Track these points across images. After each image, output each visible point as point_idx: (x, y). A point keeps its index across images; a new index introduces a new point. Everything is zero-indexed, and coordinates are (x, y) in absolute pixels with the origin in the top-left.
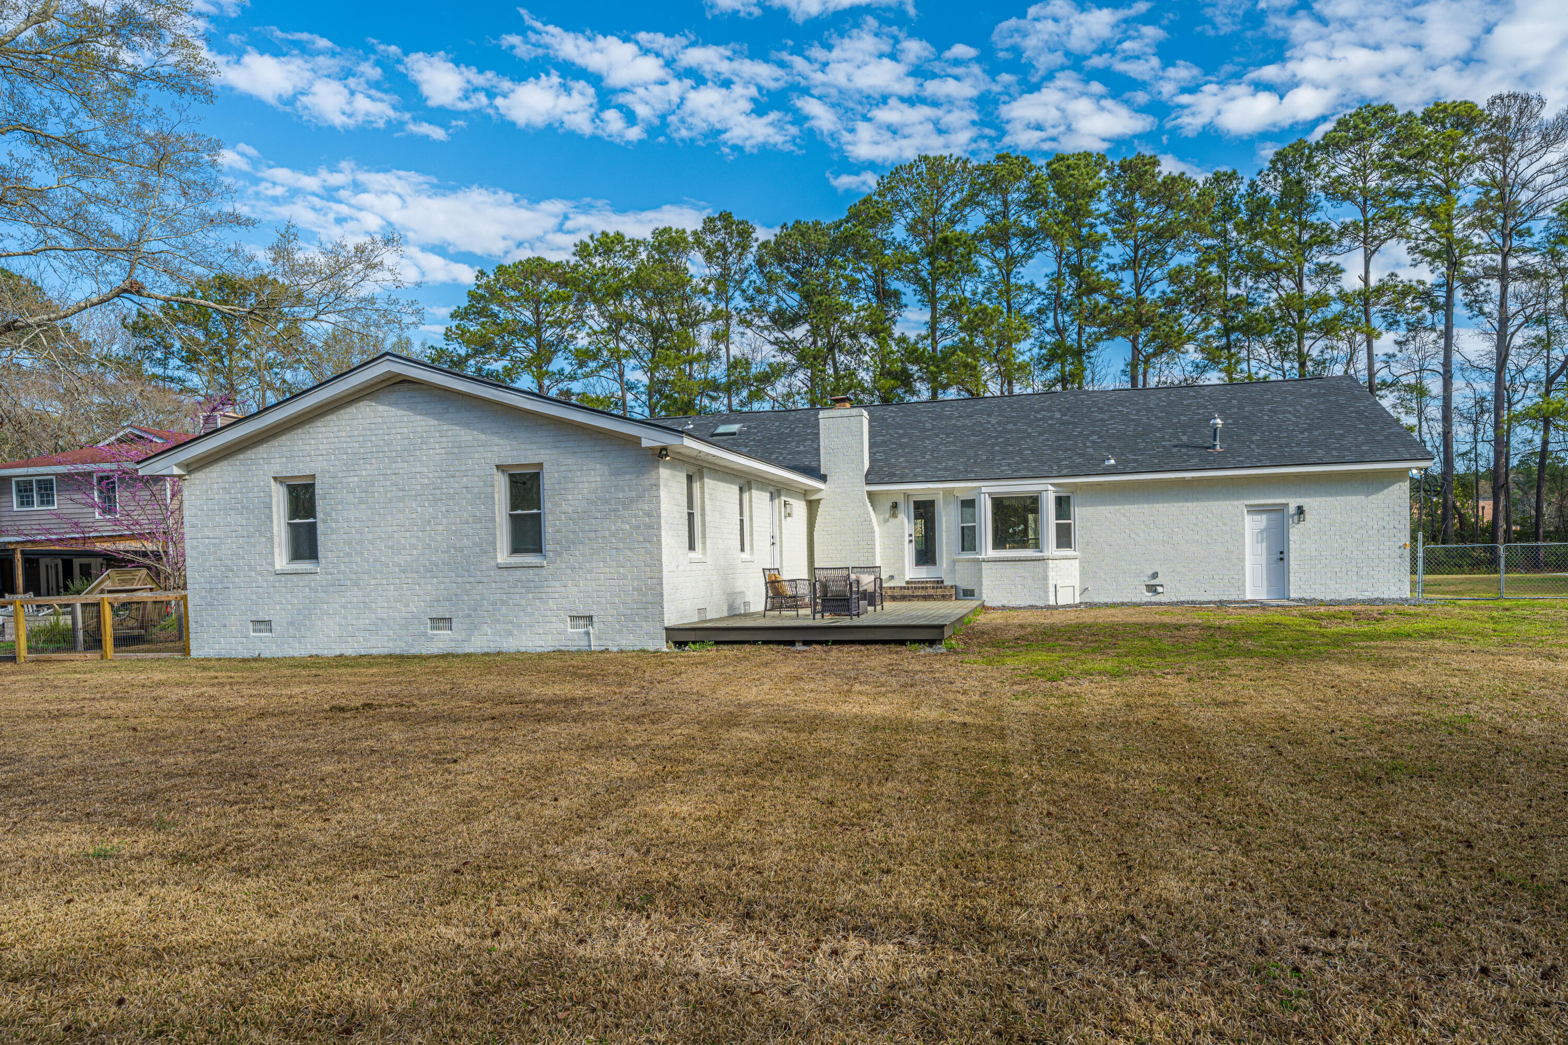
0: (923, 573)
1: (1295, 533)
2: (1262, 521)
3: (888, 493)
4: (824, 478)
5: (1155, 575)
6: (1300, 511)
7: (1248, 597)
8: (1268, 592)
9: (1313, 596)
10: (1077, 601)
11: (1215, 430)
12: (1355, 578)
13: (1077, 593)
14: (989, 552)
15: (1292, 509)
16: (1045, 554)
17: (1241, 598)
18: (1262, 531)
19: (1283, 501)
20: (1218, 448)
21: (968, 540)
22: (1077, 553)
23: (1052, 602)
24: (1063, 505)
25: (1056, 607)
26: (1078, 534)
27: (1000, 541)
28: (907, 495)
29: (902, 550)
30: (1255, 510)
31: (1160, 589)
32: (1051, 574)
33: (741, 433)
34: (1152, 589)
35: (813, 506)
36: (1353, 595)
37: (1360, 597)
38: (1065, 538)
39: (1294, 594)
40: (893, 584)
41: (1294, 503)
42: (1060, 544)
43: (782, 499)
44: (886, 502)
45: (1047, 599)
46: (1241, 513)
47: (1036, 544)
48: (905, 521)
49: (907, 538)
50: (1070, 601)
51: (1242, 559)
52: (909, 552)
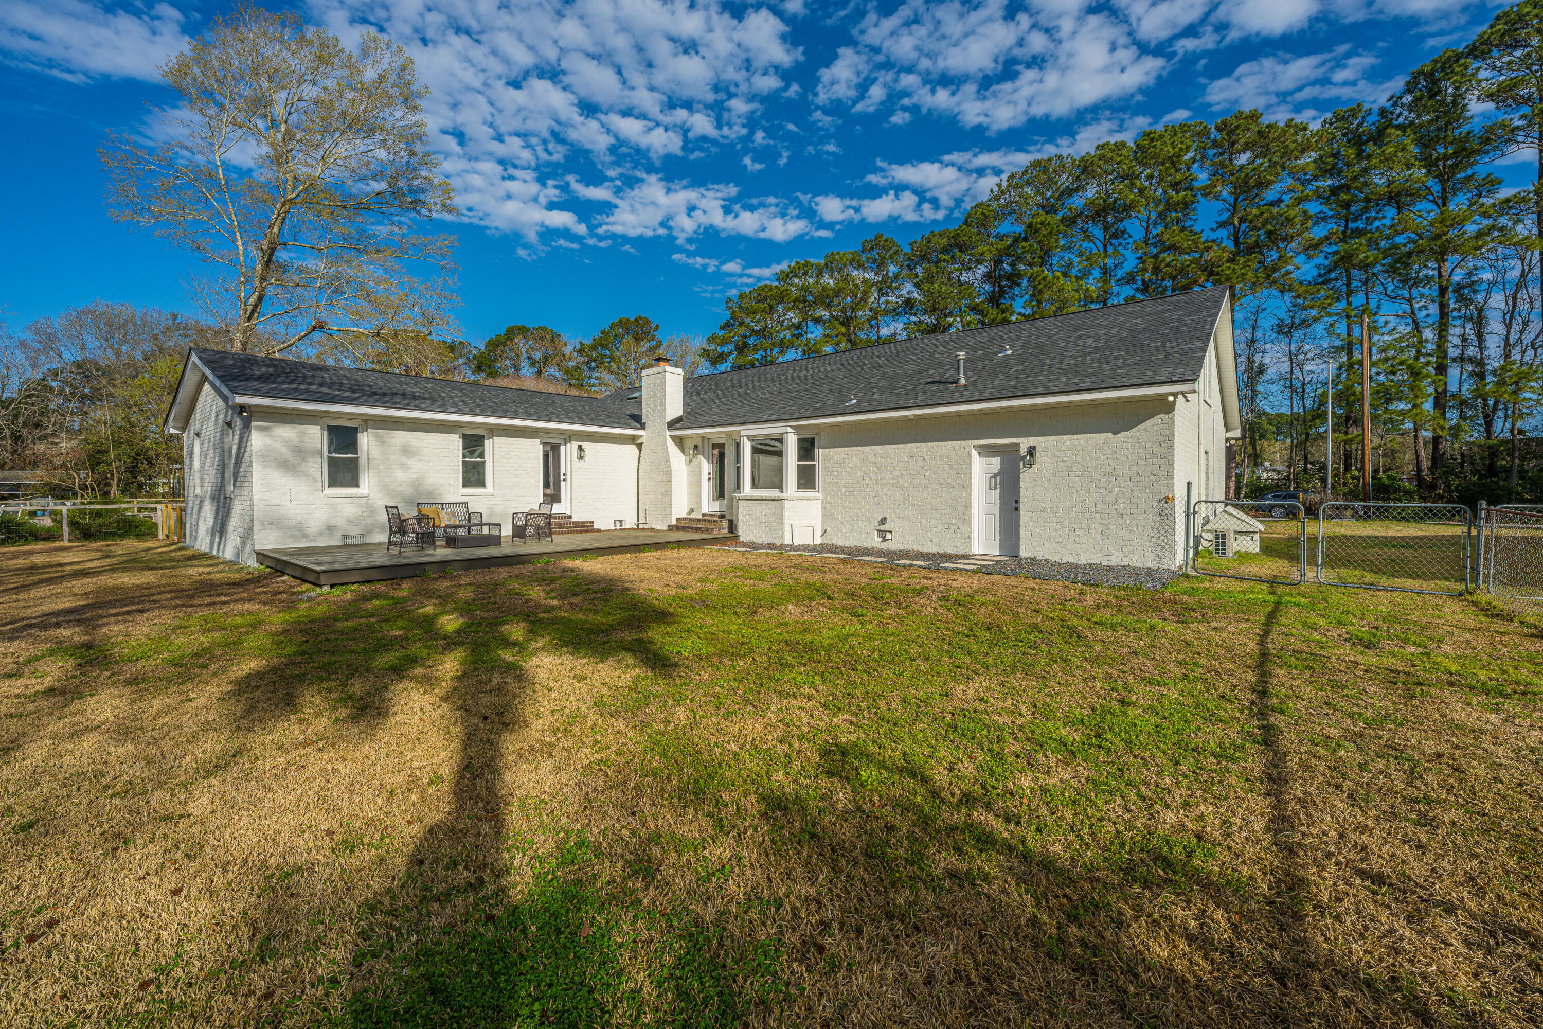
0: (715, 507)
1: (1027, 477)
2: (995, 463)
3: (689, 436)
4: (643, 426)
5: (883, 521)
6: (1032, 451)
7: (976, 550)
8: (1001, 547)
9: (1046, 557)
10: (818, 541)
11: (959, 361)
12: (1099, 538)
13: (819, 532)
14: (748, 490)
15: (1023, 450)
16: (784, 495)
17: (967, 551)
18: (995, 476)
19: (1014, 441)
20: (962, 380)
22: (819, 495)
23: (788, 541)
24: (807, 448)
25: (792, 546)
26: (821, 476)
27: (755, 482)
28: (704, 438)
29: (700, 487)
30: (985, 451)
31: (889, 536)
32: (786, 514)
34: (882, 534)
35: (640, 447)
36: (1096, 559)
37: (1105, 563)
38: (807, 479)
39: (1025, 553)
40: (692, 516)
41: (1025, 443)
42: (800, 486)
43: (575, 444)
44: (689, 445)
45: (782, 538)
46: (970, 455)
47: (780, 486)
48: (704, 462)
49: (705, 476)
50: (809, 541)
51: (968, 507)
52: (707, 489)
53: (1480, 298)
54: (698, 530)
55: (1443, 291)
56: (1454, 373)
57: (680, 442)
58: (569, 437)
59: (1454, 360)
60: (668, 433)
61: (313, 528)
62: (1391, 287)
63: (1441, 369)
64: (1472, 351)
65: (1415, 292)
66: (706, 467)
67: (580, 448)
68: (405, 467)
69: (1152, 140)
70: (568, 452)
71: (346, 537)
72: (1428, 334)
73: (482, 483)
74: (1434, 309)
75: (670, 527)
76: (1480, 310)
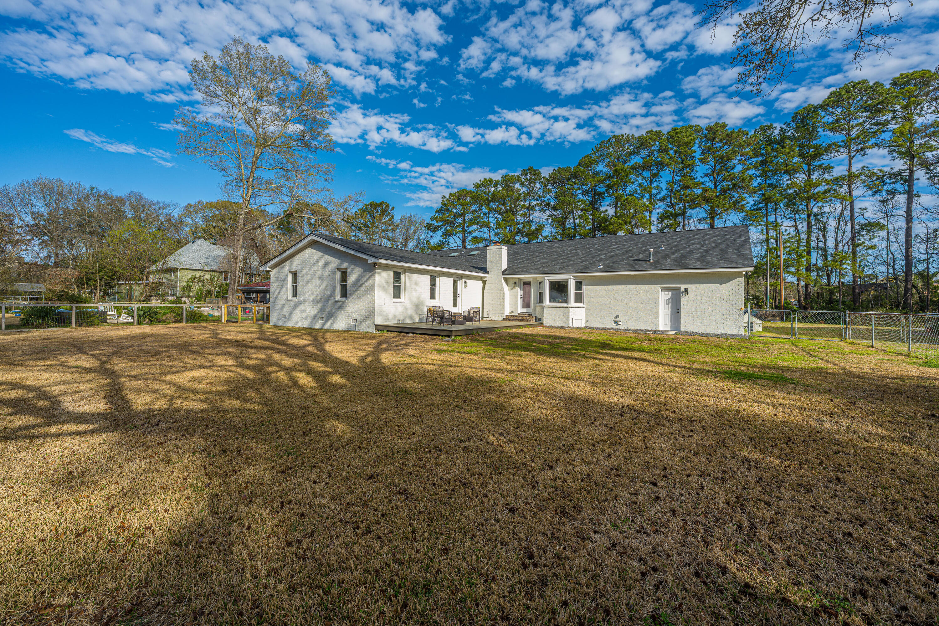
0: (525, 311)
1: (684, 300)
2: (669, 294)
3: (512, 278)
4: (487, 272)
5: (617, 317)
6: (686, 290)
7: (660, 329)
8: (672, 327)
9: (692, 331)
10: (584, 325)
11: (650, 252)
12: (714, 323)
13: (584, 322)
14: (547, 303)
15: (682, 289)
16: (568, 306)
17: (657, 329)
18: (668, 299)
19: (678, 286)
20: (652, 261)
21: (541, 299)
22: (584, 306)
23: (571, 325)
24: (579, 285)
25: (573, 327)
26: (585, 297)
27: (552, 299)
28: (520, 279)
29: (517, 301)
30: (665, 289)
31: (620, 323)
32: (570, 314)
33: (478, 254)
34: (616, 323)
35: (484, 282)
36: (713, 331)
37: (716, 333)
38: (579, 299)
39: (682, 329)
40: (513, 314)
41: (683, 287)
42: (576, 301)
43: (464, 280)
44: (512, 282)
45: (568, 324)
46: (658, 291)
47: (566, 301)
48: (519, 289)
49: (519, 297)
50: (580, 326)
51: (658, 312)
52: (520, 302)
53: (824, 220)
54: (521, 320)
55: (809, 216)
56: (814, 255)
57: (506, 280)
58: (462, 277)
59: (814, 248)
60: (503, 276)
61: (391, 316)
62: (787, 213)
63: (809, 253)
64: (821, 245)
65: (797, 216)
66: (520, 292)
67: (465, 282)
68: (416, 291)
69: (677, 133)
70: (460, 283)
71: (399, 320)
72: (803, 236)
73: (435, 298)
74: (805, 224)
75: (504, 320)
76: (825, 225)
